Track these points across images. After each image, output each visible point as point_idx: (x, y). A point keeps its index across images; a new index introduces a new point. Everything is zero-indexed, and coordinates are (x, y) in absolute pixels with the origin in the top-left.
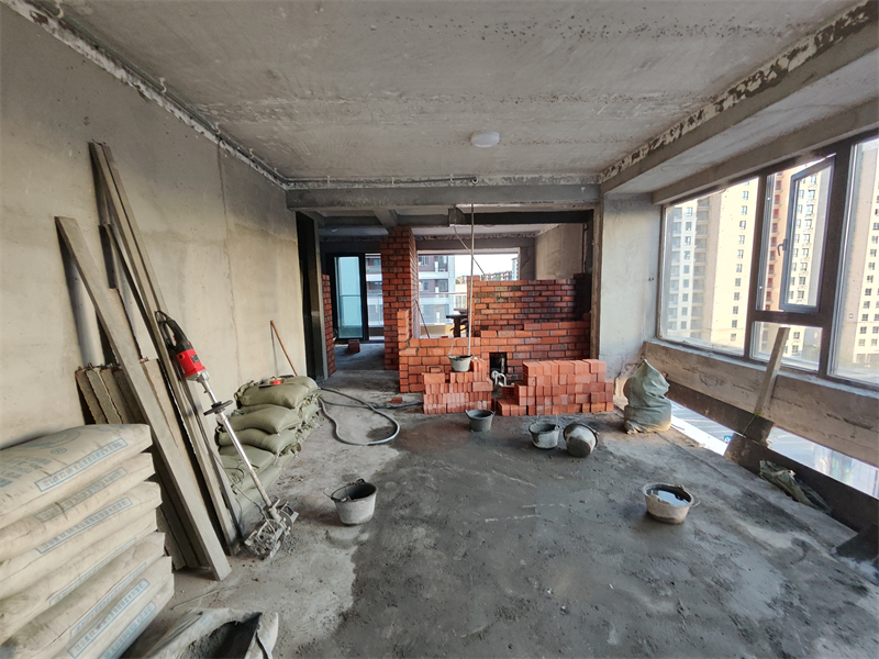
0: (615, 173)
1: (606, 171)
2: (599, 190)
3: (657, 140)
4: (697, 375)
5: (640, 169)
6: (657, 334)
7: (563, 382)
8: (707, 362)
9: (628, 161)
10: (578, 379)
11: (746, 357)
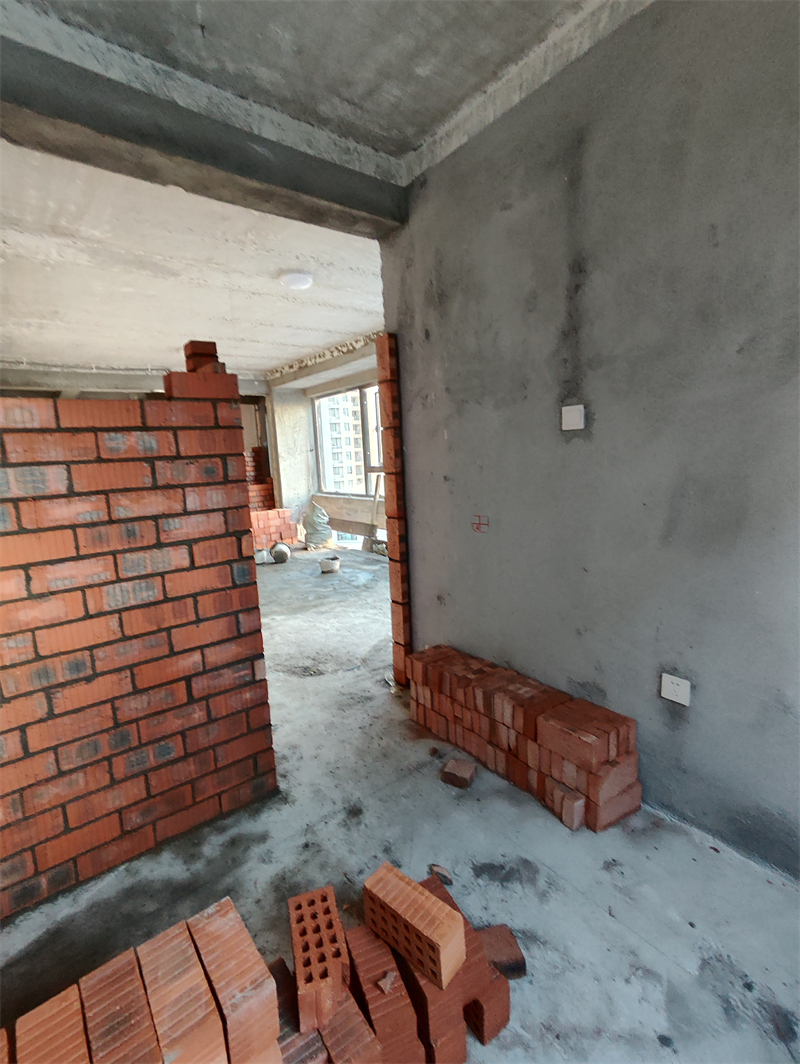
0: (278, 375)
1: (273, 371)
2: (268, 384)
3: (302, 362)
4: (344, 511)
5: (295, 377)
6: (320, 490)
7: (262, 526)
8: (349, 501)
9: (287, 368)
10: (272, 523)
11: (367, 495)
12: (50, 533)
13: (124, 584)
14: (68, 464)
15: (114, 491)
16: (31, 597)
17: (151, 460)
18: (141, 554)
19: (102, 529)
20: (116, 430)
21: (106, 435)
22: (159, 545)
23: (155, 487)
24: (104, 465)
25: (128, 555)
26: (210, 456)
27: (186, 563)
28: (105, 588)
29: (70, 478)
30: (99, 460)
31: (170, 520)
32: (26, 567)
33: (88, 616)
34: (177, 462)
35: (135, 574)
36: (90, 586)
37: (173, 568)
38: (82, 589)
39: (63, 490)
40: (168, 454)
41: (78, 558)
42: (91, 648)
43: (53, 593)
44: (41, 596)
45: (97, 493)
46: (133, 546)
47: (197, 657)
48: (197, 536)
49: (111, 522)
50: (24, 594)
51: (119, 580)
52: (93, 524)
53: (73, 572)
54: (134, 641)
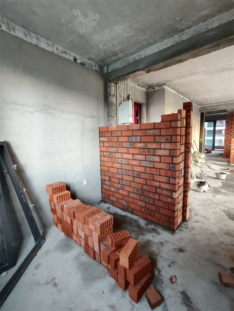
12: (137, 149)
13: (147, 162)
14: (141, 136)
15: (147, 142)
16: (133, 159)
17: (154, 136)
18: (150, 156)
19: (145, 149)
20: (149, 129)
21: (147, 131)
22: (154, 155)
23: (155, 142)
24: (146, 137)
25: (148, 156)
26: (168, 135)
27: (159, 161)
28: (144, 161)
29: (141, 139)
30: (146, 136)
31: (157, 150)
32: (133, 154)
33: (140, 166)
34: (160, 136)
35: (148, 160)
36: (141, 160)
37: (156, 161)
38: (140, 160)
39: (139, 141)
40: (158, 134)
41: (140, 154)
42: (140, 172)
43: (136, 160)
44: (134, 160)
45: (144, 142)
46: (149, 154)
47: (158, 183)
48: (162, 155)
49: (146, 148)
50: (132, 159)
51: (146, 161)
52: (143, 148)
53: (139, 157)
54: (147, 174)
